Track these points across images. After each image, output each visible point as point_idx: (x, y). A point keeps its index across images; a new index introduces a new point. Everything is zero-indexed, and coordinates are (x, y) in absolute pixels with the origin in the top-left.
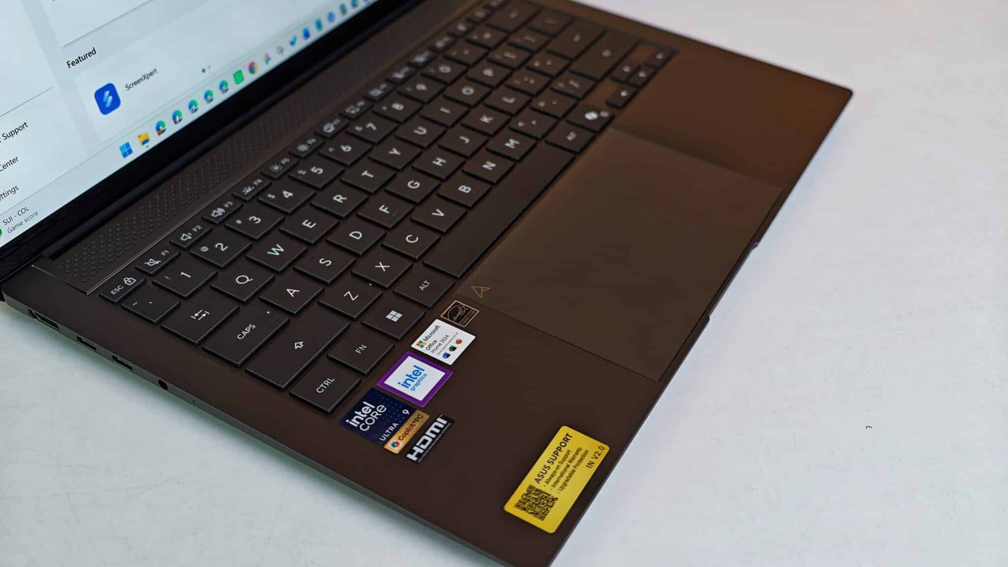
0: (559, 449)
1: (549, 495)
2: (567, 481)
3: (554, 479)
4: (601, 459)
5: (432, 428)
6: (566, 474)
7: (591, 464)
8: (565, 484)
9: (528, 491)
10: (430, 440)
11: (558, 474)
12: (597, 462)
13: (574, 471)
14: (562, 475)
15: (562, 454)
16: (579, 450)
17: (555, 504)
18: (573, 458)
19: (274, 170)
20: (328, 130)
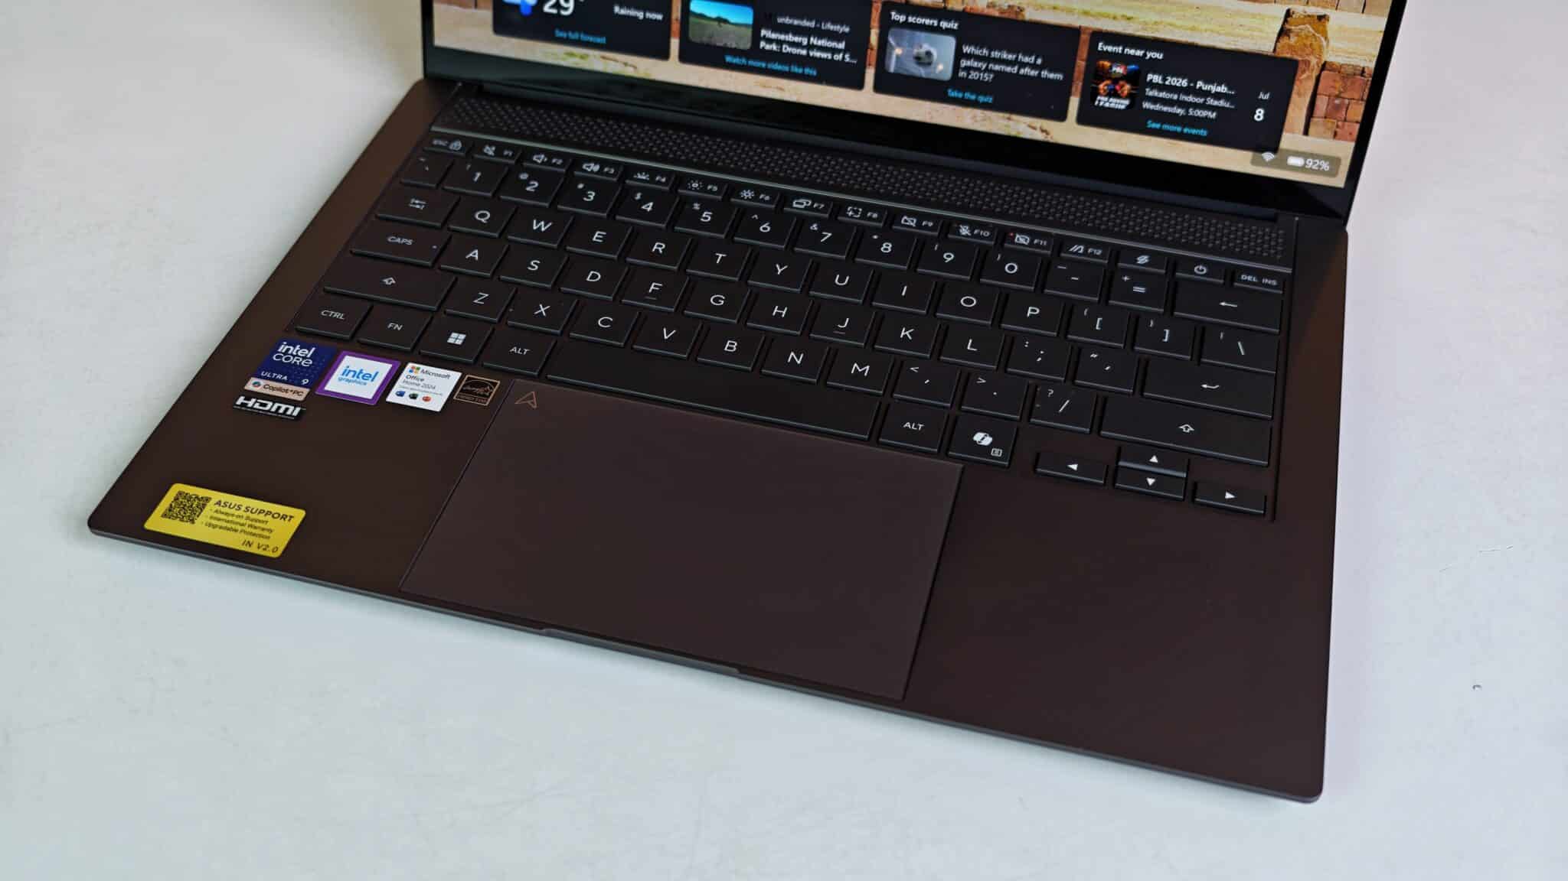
0: (268, 513)
1: (198, 516)
2: (221, 528)
3: (220, 516)
4: (260, 552)
5: (284, 407)
6: (229, 525)
7: (250, 544)
8: (214, 527)
9: (202, 498)
10: (267, 408)
11: (230, 518)
12: (254, 550)
13: (236, 531)
14: (228, 522)
15: (261, 517)
16: (270, 531)
17: (186, 523)
18: (255, 528)
19: (691, 184)
20: (797, 203)
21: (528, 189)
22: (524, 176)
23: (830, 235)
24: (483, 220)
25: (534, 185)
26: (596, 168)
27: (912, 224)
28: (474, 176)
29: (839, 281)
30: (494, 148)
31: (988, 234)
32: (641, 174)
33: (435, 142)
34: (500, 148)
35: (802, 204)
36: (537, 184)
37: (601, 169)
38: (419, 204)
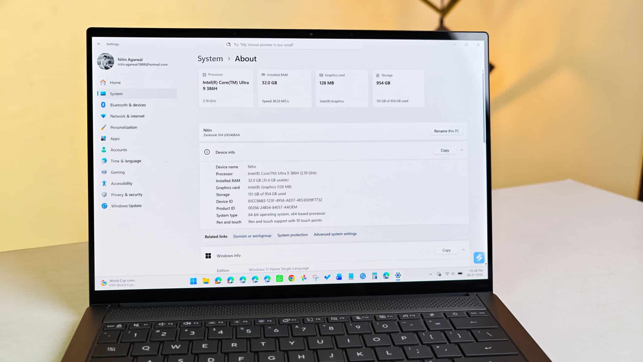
19: (235, 322)
20: (284, 320)
21: (162, 335)
22: (158, 331)
23: (305, 328)
24: (147, 349)
25: (164, 333)
26: (190, 323)
27: (336, 319)
28: (134, 335)
29: (319, 342)
30: (138, 324)
31: (368, 317)
32: (211, 322)
33: (108, 326)
34: (141, 324)
35: (287, 320)
36: (166, 333)
37: (192, 324)
38: (111, 349)
